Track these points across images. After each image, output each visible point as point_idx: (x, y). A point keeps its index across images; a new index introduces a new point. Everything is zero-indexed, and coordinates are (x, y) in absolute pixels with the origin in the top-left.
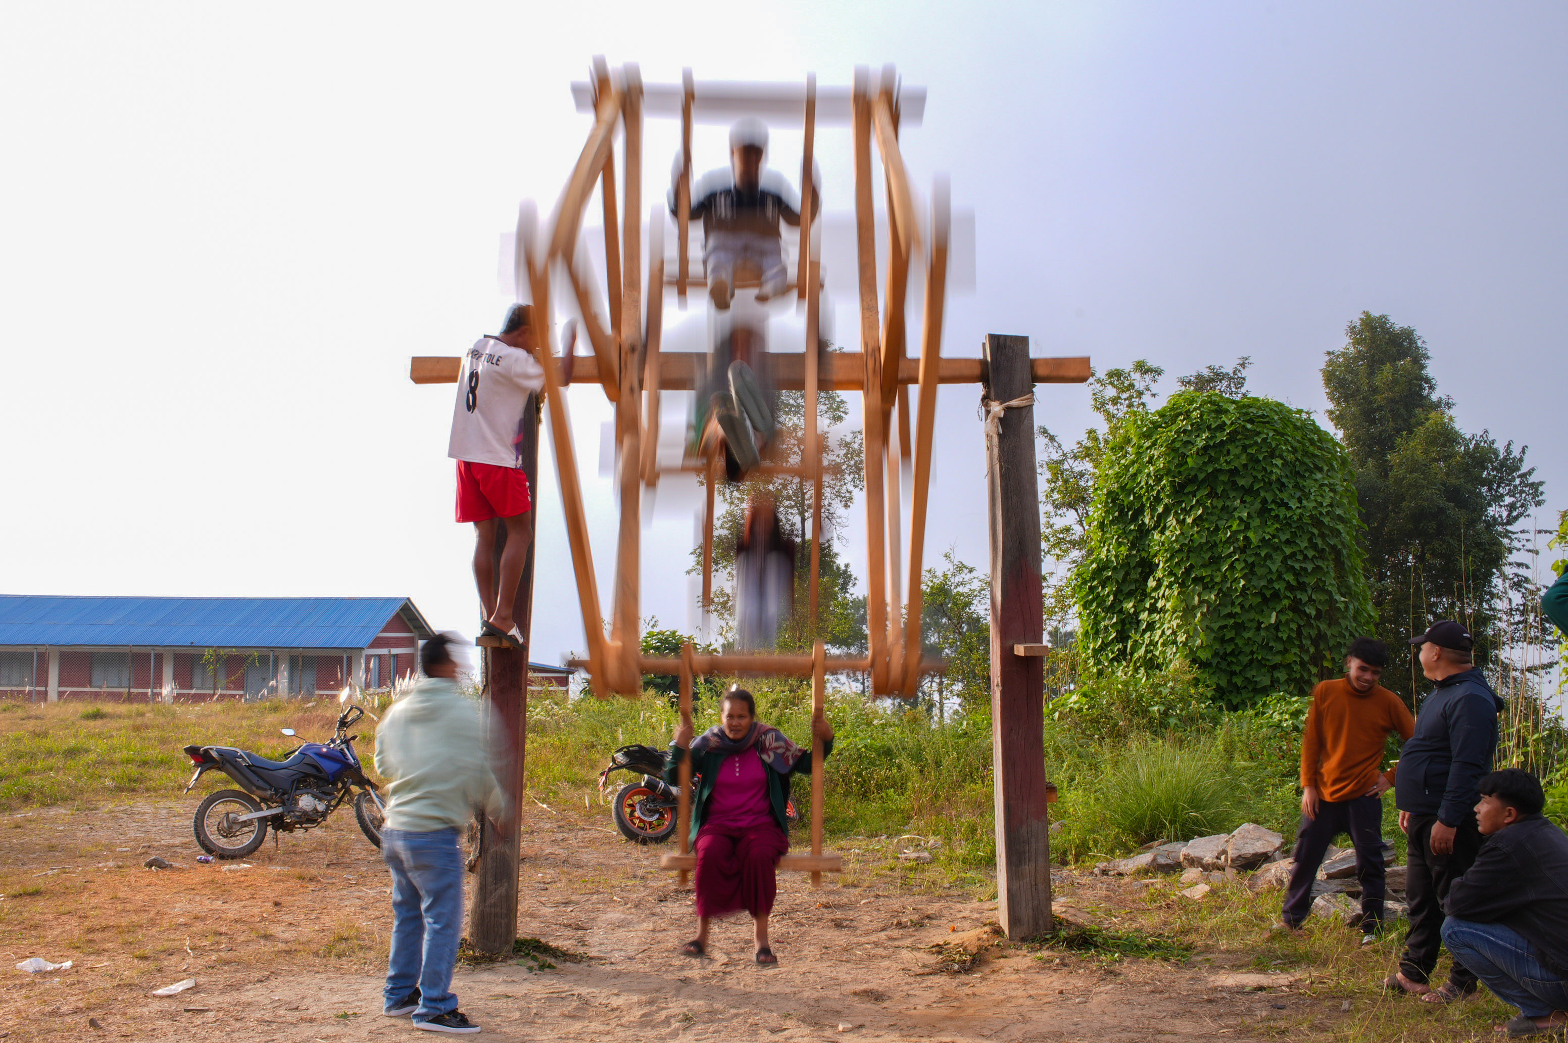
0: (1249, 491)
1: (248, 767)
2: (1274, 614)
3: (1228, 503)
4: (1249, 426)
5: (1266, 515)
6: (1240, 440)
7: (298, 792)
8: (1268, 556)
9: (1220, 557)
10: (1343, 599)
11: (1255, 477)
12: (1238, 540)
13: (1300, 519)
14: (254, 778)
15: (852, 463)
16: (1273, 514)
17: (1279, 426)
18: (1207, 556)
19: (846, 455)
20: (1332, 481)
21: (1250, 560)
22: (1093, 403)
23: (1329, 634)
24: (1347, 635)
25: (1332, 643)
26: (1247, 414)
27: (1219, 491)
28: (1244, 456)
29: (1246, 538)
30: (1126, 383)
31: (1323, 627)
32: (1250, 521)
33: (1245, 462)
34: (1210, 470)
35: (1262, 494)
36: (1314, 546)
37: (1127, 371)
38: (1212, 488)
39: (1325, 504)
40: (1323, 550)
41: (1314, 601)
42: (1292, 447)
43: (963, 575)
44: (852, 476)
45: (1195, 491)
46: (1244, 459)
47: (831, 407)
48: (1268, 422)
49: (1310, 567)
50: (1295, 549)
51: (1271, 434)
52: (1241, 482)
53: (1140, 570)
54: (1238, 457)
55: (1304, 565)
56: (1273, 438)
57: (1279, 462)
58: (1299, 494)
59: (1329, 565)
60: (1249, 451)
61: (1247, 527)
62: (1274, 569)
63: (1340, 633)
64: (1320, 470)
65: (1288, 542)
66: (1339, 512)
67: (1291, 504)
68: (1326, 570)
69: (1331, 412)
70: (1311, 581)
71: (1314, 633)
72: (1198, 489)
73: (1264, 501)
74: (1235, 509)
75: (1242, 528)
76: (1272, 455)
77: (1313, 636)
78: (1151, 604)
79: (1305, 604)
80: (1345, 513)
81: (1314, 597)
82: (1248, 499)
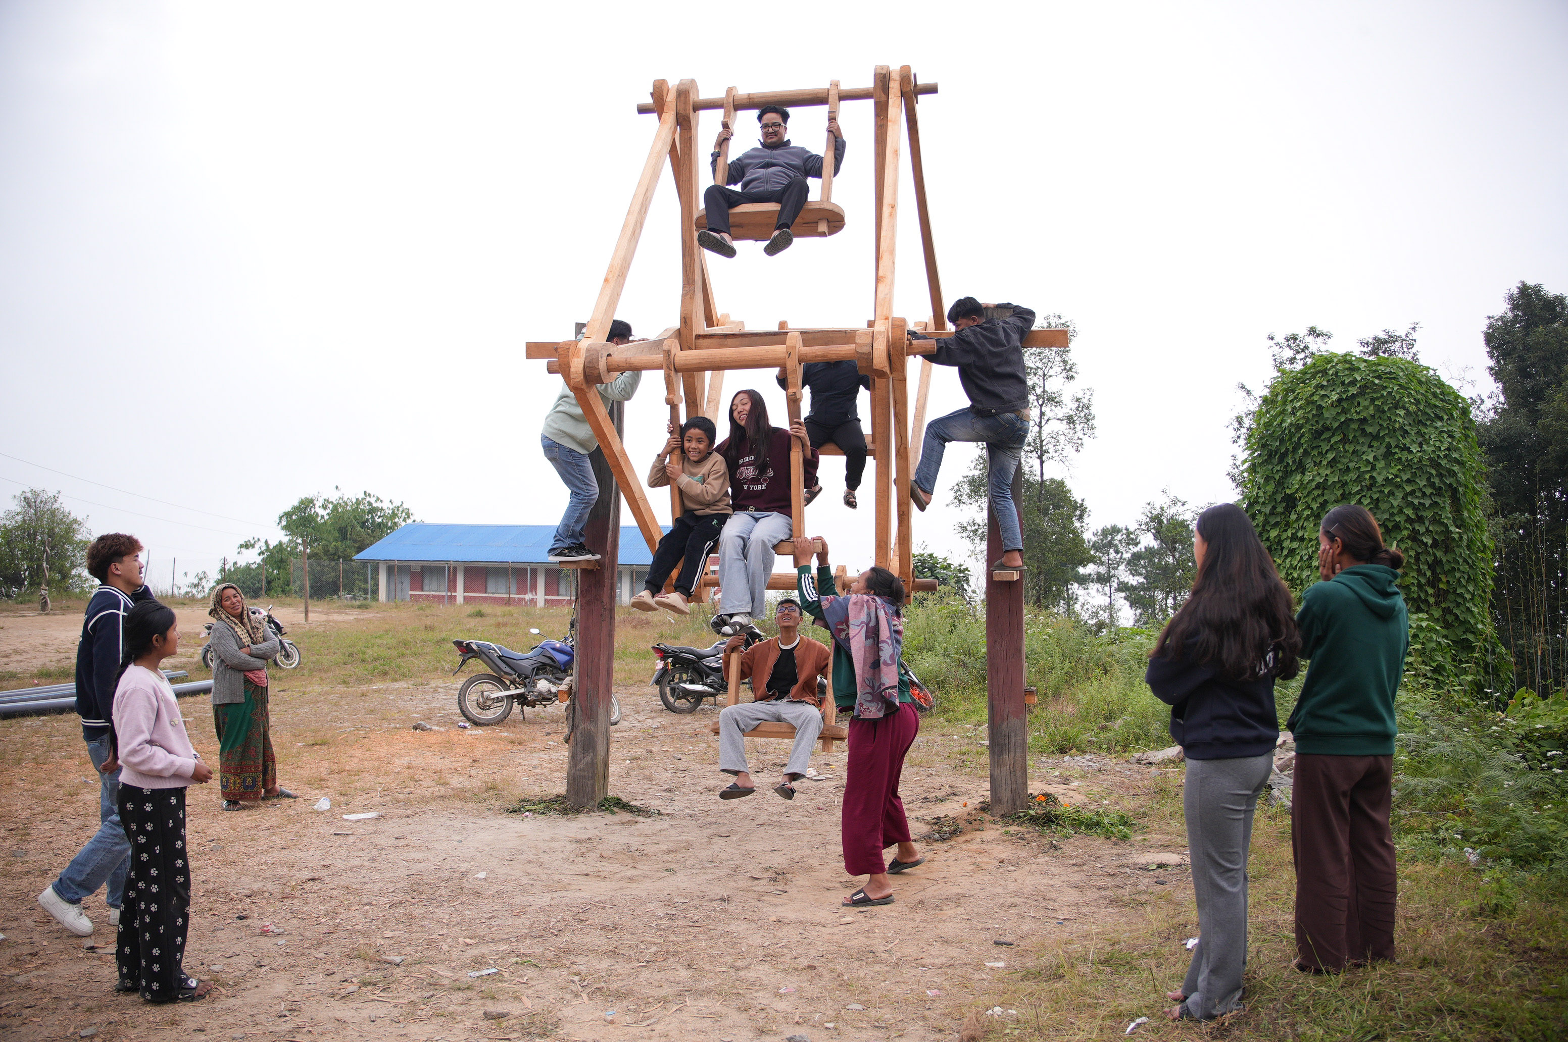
0: (1376, 437)
1: (499, 657)
2: (1395, 543)
3: (1358, 448)
4: (1377, 381)
5: (1391, 458)
6: (1369, 393)
7: (537, 677)
8: (1391, 493)
9: (1350, 494)
10: (1457, 530)
11: (1381, 425)
12: (1365, 479)
13: (1420, 461)
14: (503, 666)
15: (1082, 414)
16: (1396, 457)
17: (1403, 381)
18: (1339, 493)
19: (1077, 409)
20: (1450, 429)
21: (1375, 496)
22: (1273, 362)
23: (1444, 560)
24: (1461, 561)
25: (1447, 568)
26: (1375, 371)
27: (1350, 438)
28: (1372, 408)
29: (1372, 477)
30: (1302, 346)
31: (1439, 554)
32: (1376, 463)
33: (1372, 413)
34: (1342, 420)
35: (1387, 440)
36: (1432, 485)
37: (1301, 335)
38: (1345, 435)
39: (1443, 449)
40: (1440, 488)
41: (1431, 531)
42: (1415, 399)
43: (1177, 508)
44: (1082, 425)
45: (1330, 438)
46: (1371, 411)
47: (1065, 369)
48: (1394, 378)
49: (1427, 503)
50: (1415, 487)
51: (1395, 388)
52: (1369, 430)
53: (1284, 504)
54: (1366, 408)
55: (1422, 501)
56: (1397, 392)
57: (1402, 412)
58: (1420, 439)
59: (1446, 503)
60: (1377, 403)
61: (1373, 468)
62: (1395, 503)
63: (1455, 560)
64: (1441, 419)
65: (1409, 481)
66: (1455, 455)
67: (1412, 449)
68: (1442, 505)
69: (1491, 369)
70: (1429, 514)
71: (1430, 559)
72: (1333, 435)
73: (1389, 446)
74: (1364, 453)
75: (1369, 469)
76: (1396, 407)
77: (1430, 562)
78: (1292, 534)
79: (1423, 534)
80: (1461, 456)
81: (1431, 528)
82: (1375, 444)
